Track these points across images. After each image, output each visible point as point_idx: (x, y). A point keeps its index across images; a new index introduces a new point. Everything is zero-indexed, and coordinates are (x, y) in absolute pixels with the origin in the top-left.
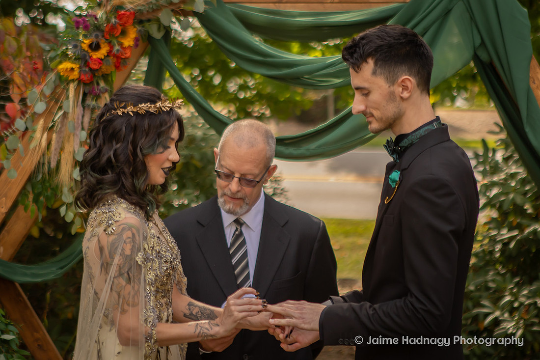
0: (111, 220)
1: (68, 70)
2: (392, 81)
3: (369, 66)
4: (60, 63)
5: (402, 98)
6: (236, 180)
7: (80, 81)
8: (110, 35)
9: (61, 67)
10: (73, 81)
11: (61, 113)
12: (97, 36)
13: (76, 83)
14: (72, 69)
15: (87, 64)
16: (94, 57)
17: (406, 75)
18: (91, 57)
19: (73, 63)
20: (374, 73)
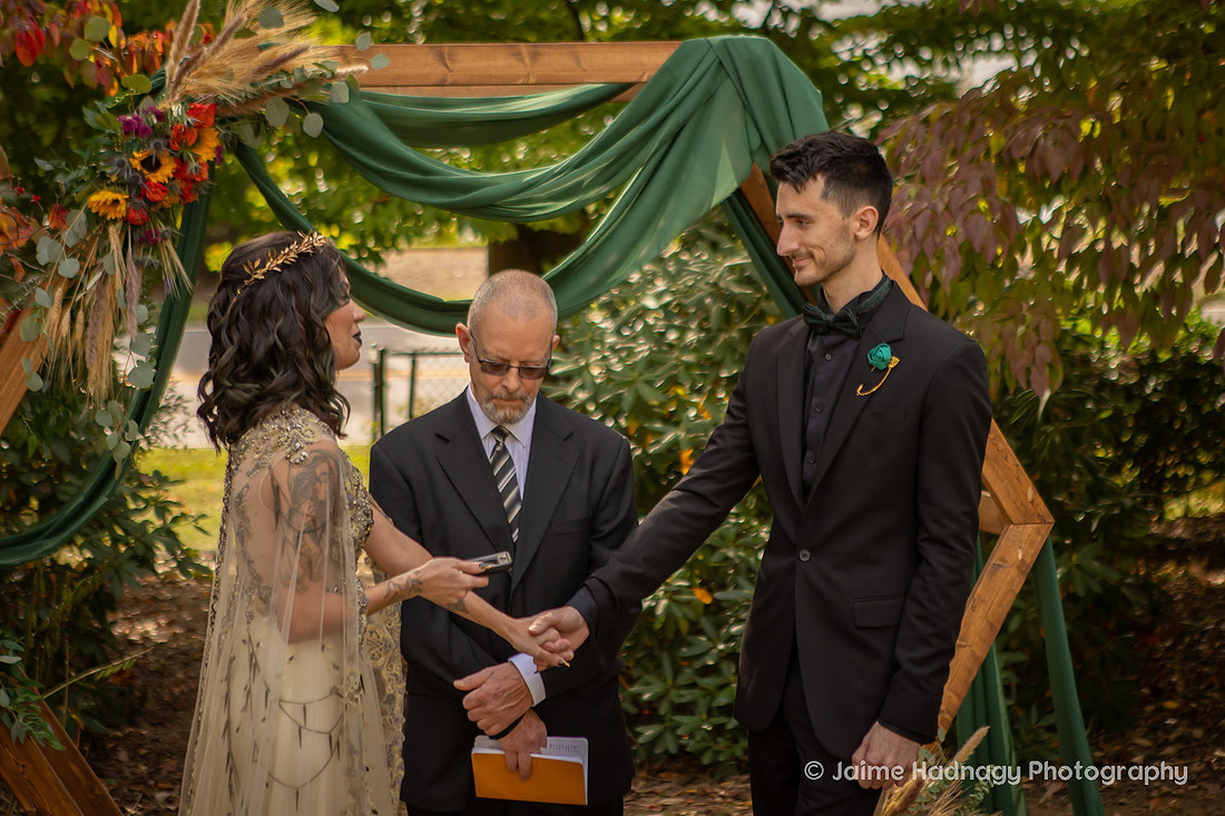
0: (297, 441)
1: (108, 203)
2: (847, 211)
3: (817, 186)
4: (91, 192)
5: (856, 237)
6: (514, 371)
7: (126, 220)
8: (180, 143)
9: (94, 198)
10: (114, 221)
11: (97, 277)
12: (157, 147)
13: (119, 225)
14: (116, 202)
15: (142, 194)
16: (154, 181)
17: (867, 205)
18: (147, 181)
19: (115, 192)
20: (825, 196)
